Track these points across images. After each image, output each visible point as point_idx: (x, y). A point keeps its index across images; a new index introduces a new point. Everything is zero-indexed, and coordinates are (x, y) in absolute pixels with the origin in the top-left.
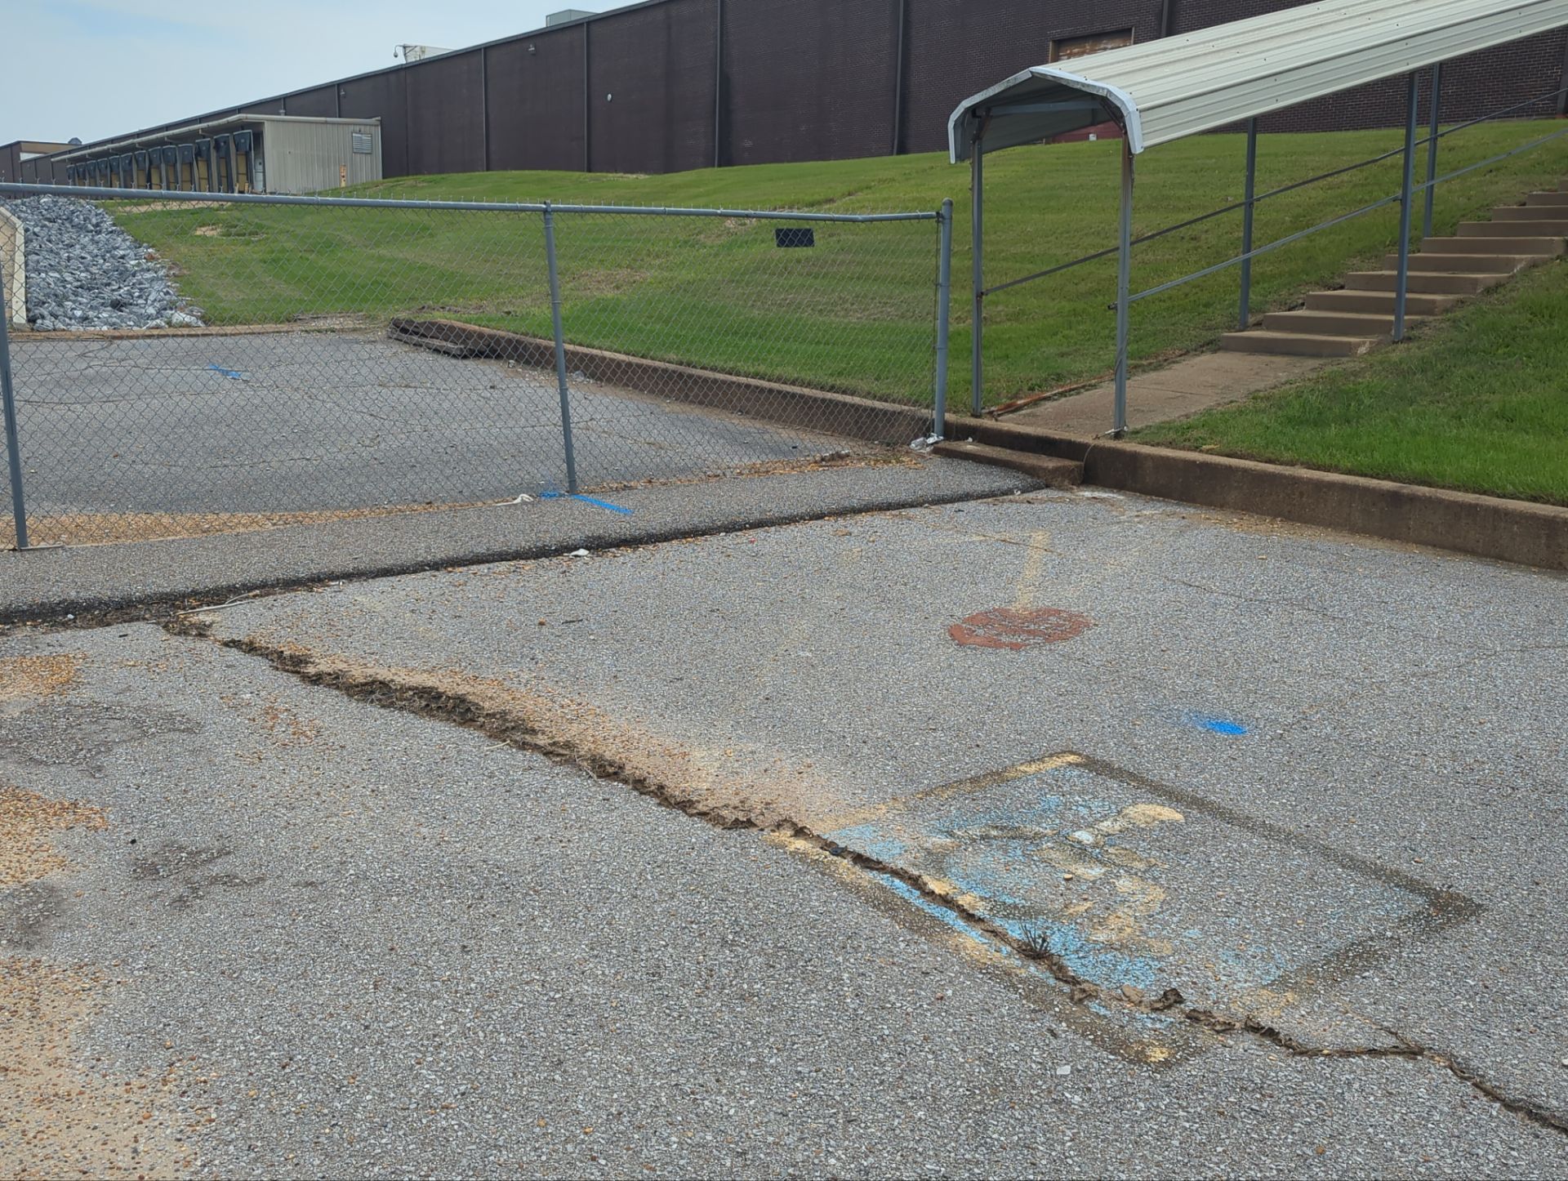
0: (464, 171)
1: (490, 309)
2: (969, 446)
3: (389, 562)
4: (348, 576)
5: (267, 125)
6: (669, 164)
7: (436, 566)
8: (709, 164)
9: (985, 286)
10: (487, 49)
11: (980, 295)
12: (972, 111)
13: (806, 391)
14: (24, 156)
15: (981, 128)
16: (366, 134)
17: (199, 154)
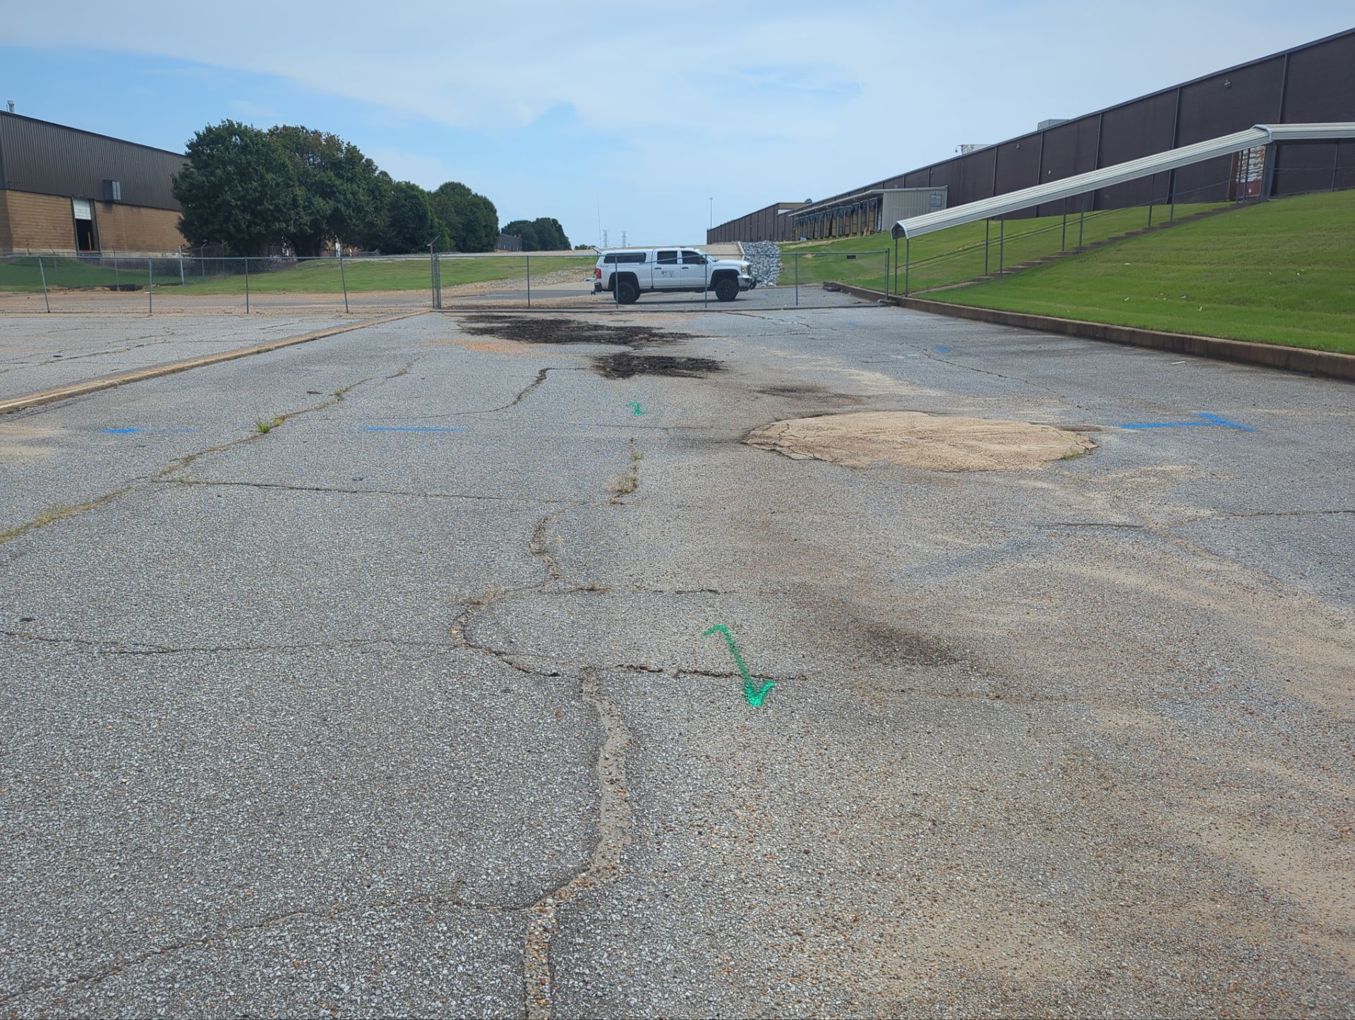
5: (885, 194)
14: (780, 212)
16: (939, 195)
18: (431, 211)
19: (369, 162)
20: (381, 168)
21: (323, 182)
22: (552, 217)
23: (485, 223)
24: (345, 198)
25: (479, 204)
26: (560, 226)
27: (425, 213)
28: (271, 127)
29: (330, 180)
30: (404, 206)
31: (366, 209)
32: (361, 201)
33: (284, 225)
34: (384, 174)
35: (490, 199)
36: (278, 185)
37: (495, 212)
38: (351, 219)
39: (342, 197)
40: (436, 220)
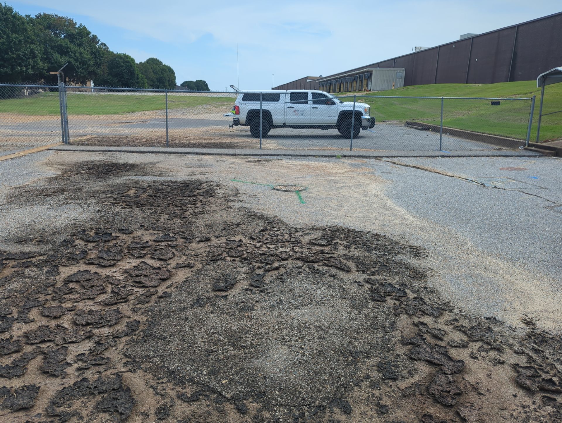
0: (428, 84)
1: (430, 120)
2: (533, 148)
3: (407, 155)
4: (401, 157)
5: (374, 71)
6: (493, 81)
7: (414, 157)
8: (506, 81)
9: (542, 114)
10: (440, 47)
11: (541, 116)
12: (543, 76)
13: (500, 137)
14: (308, 81)
15: (544, 80)
16: (401, 72)
17: (354, 79)
18: (137, 70)
19: (95, 37)
20: (102, 41)
21: (61, 45)
22: (203, 80)
23: (168, 79)
24: (75, 56)
25: (166, 70)
26: (207, 84)
27: (134, 71)
28: (37, 14)
29: (66, 44)
30: (122, 66)
31: (89, 63)
32: (85, 58)
33: (24, 68)
34: (104, 44)
35: (172, 67)
36: (20, 41)
37: (174, 74)
38: (78, 69)
39: (73, 55)
40: (140, 75)
